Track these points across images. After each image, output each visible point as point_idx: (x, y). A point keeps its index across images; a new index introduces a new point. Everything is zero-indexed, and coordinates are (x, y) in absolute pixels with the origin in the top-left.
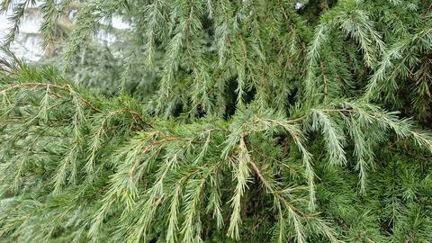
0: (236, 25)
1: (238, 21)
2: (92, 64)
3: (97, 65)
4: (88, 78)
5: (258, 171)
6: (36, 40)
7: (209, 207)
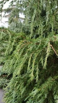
0: (52, 12)
1: (53, 10)
2: (18, 27)
3: (19, 27)
4: (17, 30)
5: (55, 52)
6: (8, 23)
7: (40, 61)
